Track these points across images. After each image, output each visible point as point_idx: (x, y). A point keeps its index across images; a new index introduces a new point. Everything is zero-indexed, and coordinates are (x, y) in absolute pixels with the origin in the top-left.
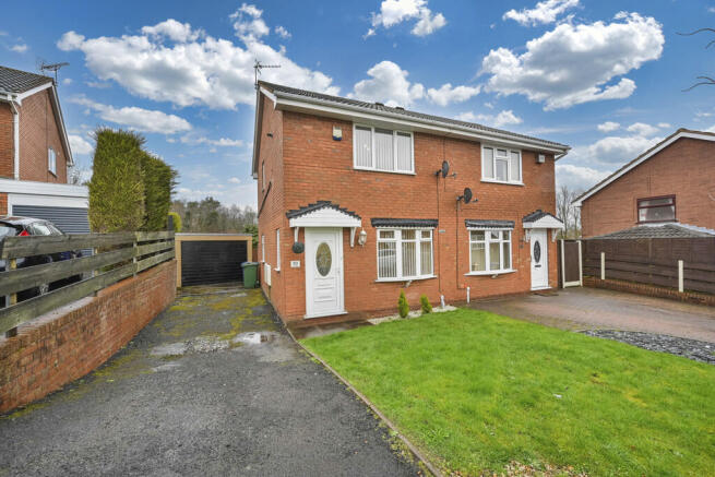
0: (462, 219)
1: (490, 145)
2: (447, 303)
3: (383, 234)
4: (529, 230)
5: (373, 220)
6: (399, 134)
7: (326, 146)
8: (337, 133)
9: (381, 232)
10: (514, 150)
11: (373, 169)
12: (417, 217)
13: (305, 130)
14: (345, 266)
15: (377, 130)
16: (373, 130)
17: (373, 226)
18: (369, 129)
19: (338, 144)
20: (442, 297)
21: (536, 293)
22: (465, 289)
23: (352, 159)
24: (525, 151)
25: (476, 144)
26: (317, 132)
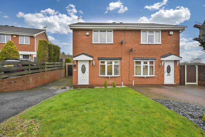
0: (131, 57)
1: (145, 31)
2: (124, 85)
3: (102, 62)
4: (163, 61)
5: (98, 58)
6: (108, 31)
7: (85, 38)
8: (87, 34)
9: (101, 62)
10: (157, 31)
11: (99, 43)
12: (113, 57)
13: (79, 34)
14: (89, 71)
15: (101, 31)
16: (99, 31)
17: (98, 60)
18: (98, 31)
19: (88, 37)
20: (123, 83)
21: (166, 85)
22: (132, 81)
23: (92, 41)
24: (162, 31)
25: (139, 31)
26: (82, 34)
